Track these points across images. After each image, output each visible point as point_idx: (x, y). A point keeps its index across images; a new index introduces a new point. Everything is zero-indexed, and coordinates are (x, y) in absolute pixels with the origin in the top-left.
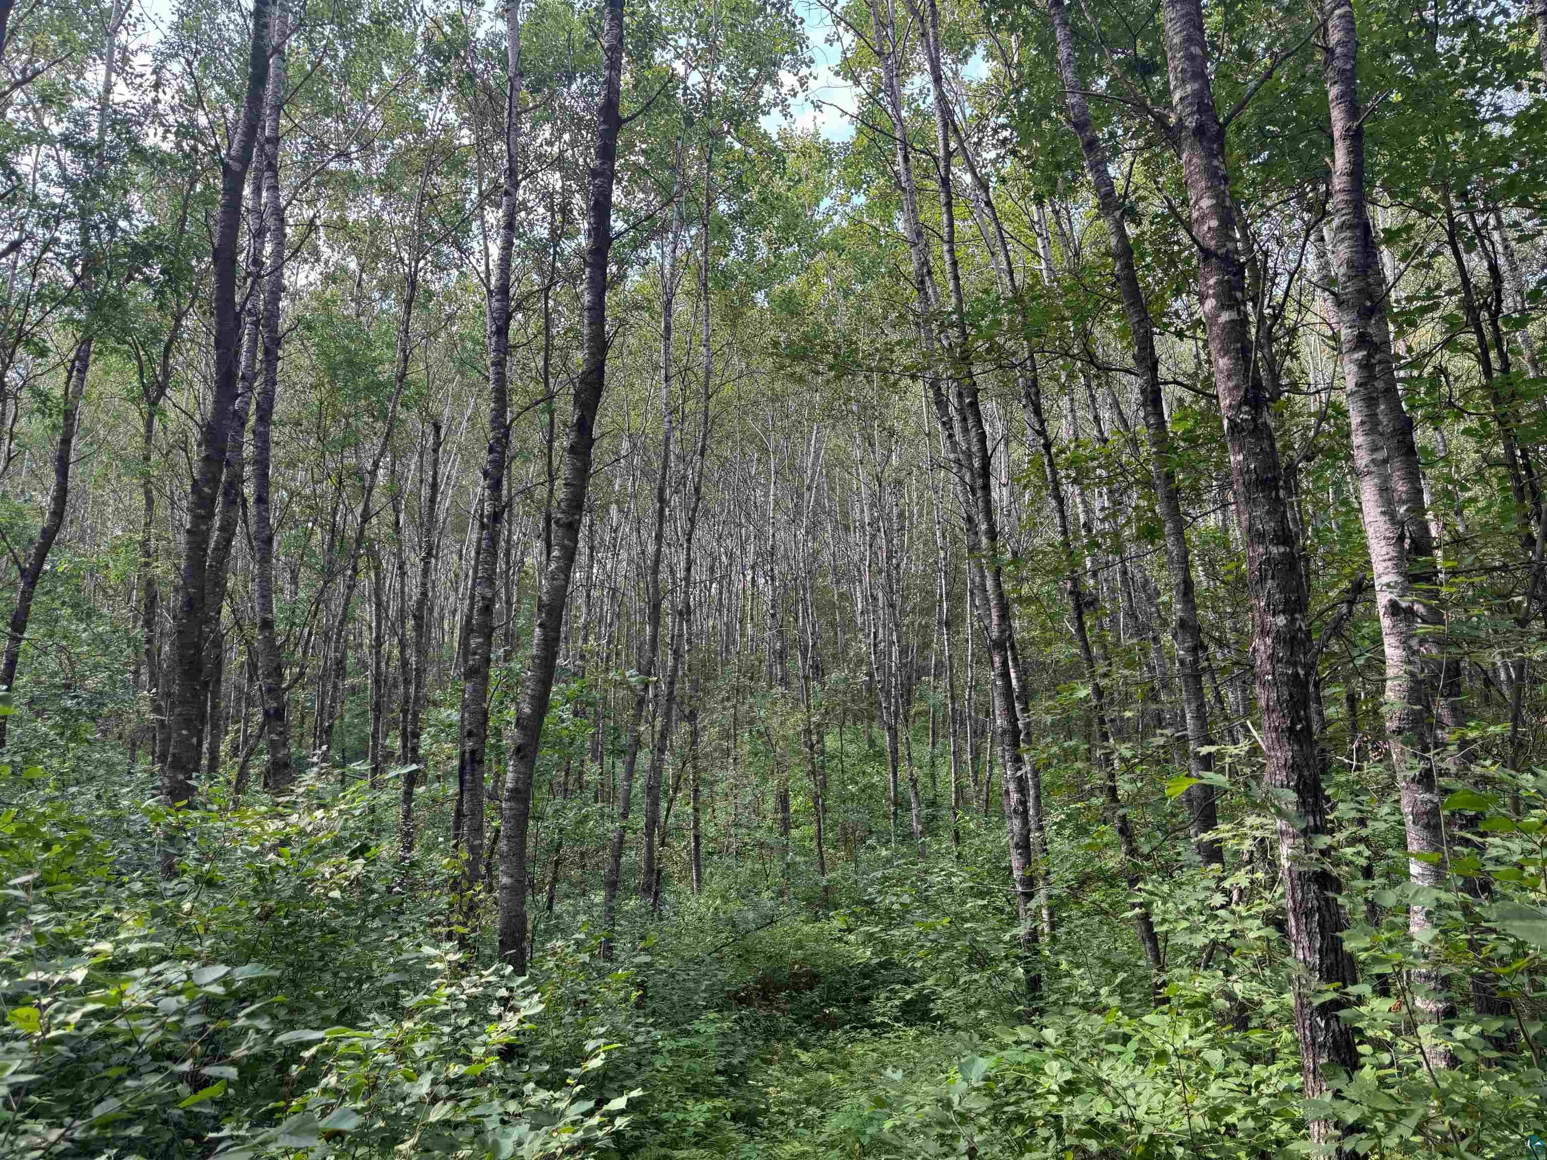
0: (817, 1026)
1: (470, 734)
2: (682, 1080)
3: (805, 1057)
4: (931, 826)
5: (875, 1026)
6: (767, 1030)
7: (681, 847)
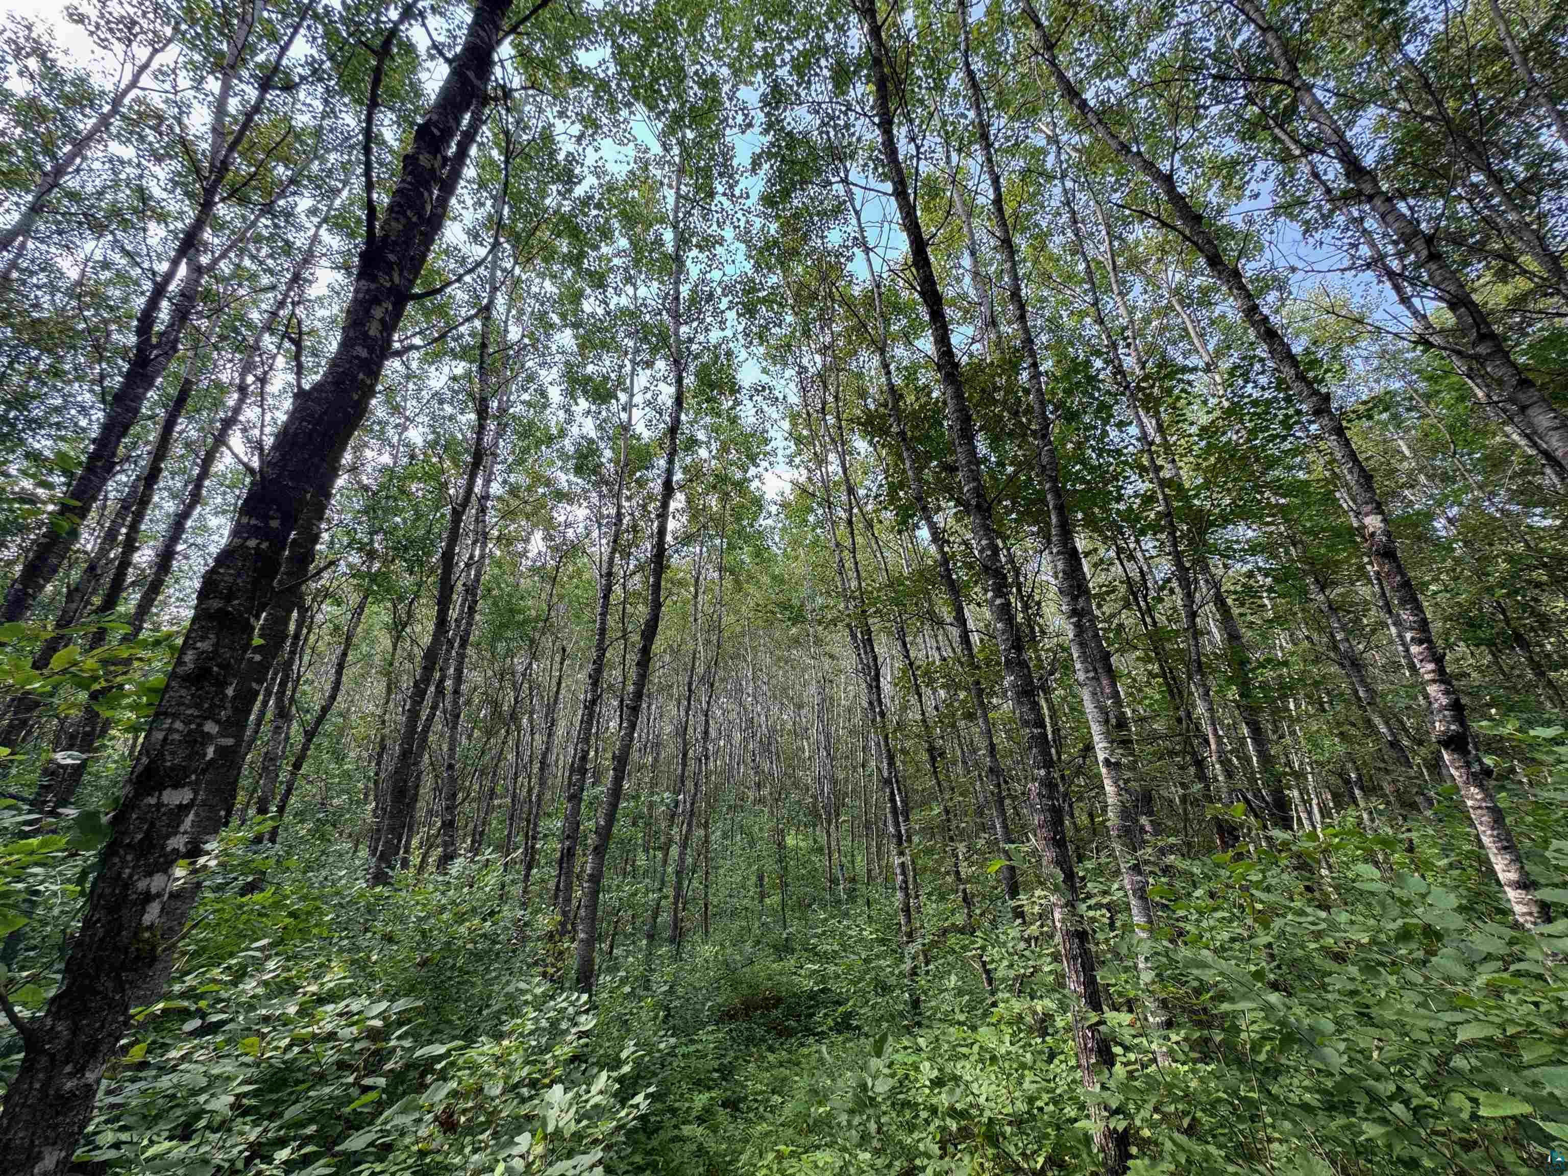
0: (780, 1035)
1: (568, 837)
2: (691, 1078)
3: (771, 1057)
4: (852, 896)
5: (818, 1034)
6: (747, 1039)
7: (695, 913)
